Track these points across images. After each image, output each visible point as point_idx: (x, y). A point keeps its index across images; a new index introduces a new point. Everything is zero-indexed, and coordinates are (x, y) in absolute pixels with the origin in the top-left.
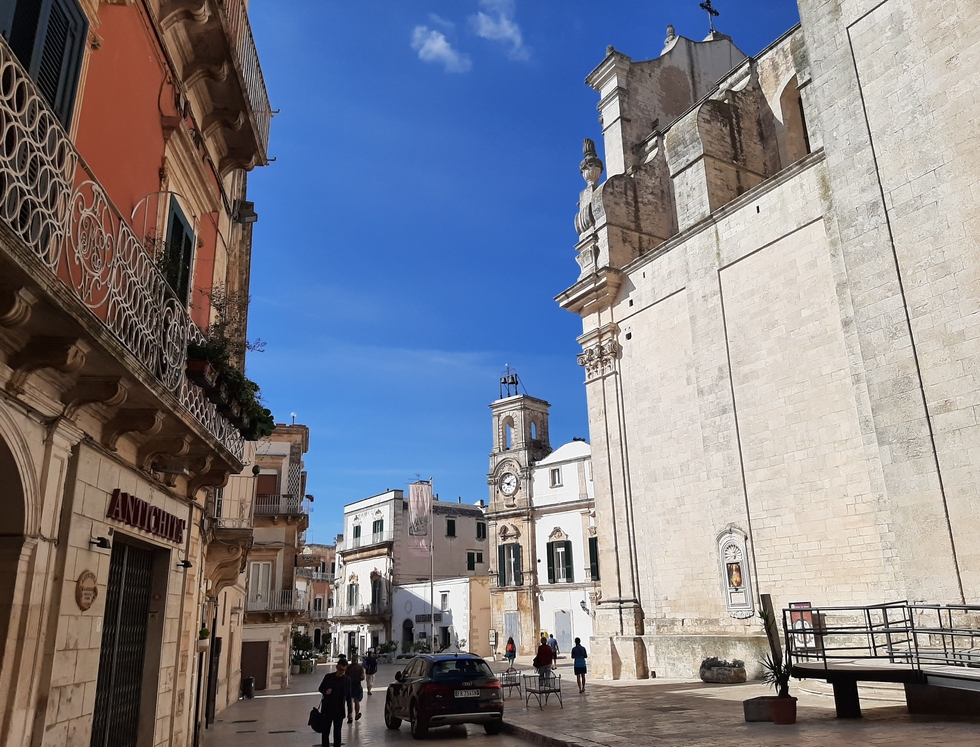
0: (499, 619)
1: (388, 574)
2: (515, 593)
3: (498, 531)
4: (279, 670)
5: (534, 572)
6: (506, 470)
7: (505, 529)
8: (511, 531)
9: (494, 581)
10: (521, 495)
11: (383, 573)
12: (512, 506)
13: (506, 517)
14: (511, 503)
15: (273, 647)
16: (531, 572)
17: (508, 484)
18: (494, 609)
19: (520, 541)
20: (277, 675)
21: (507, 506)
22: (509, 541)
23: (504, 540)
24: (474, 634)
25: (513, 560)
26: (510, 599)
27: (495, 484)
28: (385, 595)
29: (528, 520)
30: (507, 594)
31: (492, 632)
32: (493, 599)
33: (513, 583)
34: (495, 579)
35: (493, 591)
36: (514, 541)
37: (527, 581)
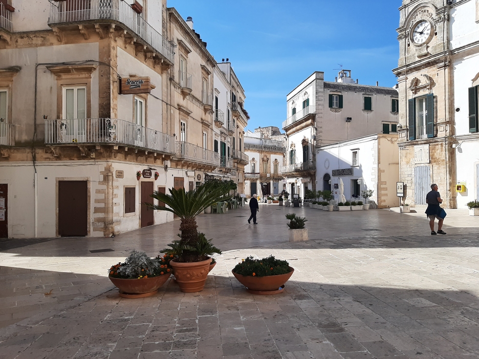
0: (407, 172)
1: (313, 140)
2: (427, 146)
3: (409, 85)
4: (101, 215)
5: (451, 122)
6: (418, 18)
7: (416, 81)
8: (424, 81)
9: (403, 136)
10: (437, 41)
11: (309, 140)
12: (426, 55)
13: (417, 69)
14: (425, 52)
15: (92, 188)
16: (447, 123)
17: (421, 33)
18: (403, 163)
19: (435, 91)
20: (99, 220)
21: (419, 57)
22: (421, 93)
23: (415, 93)
24: (382, 186)
25: (425, 112)
26: (421, 152)
27: (406, 37)
28: (311, 156)
29: (445, 66)
30: (417, 148)
31: (401, 184)
32: (402, 153)
33: (425, 136)
34: (404, 134)
35: (402, 146)
36: (427, 92)
37: (442, 132)
